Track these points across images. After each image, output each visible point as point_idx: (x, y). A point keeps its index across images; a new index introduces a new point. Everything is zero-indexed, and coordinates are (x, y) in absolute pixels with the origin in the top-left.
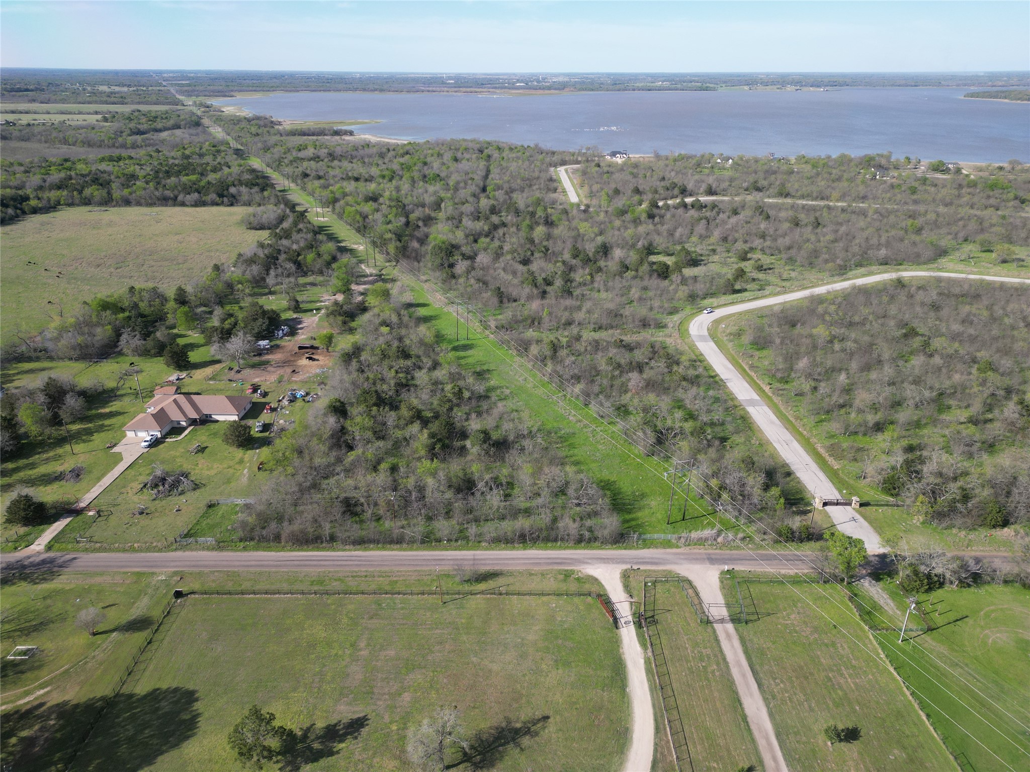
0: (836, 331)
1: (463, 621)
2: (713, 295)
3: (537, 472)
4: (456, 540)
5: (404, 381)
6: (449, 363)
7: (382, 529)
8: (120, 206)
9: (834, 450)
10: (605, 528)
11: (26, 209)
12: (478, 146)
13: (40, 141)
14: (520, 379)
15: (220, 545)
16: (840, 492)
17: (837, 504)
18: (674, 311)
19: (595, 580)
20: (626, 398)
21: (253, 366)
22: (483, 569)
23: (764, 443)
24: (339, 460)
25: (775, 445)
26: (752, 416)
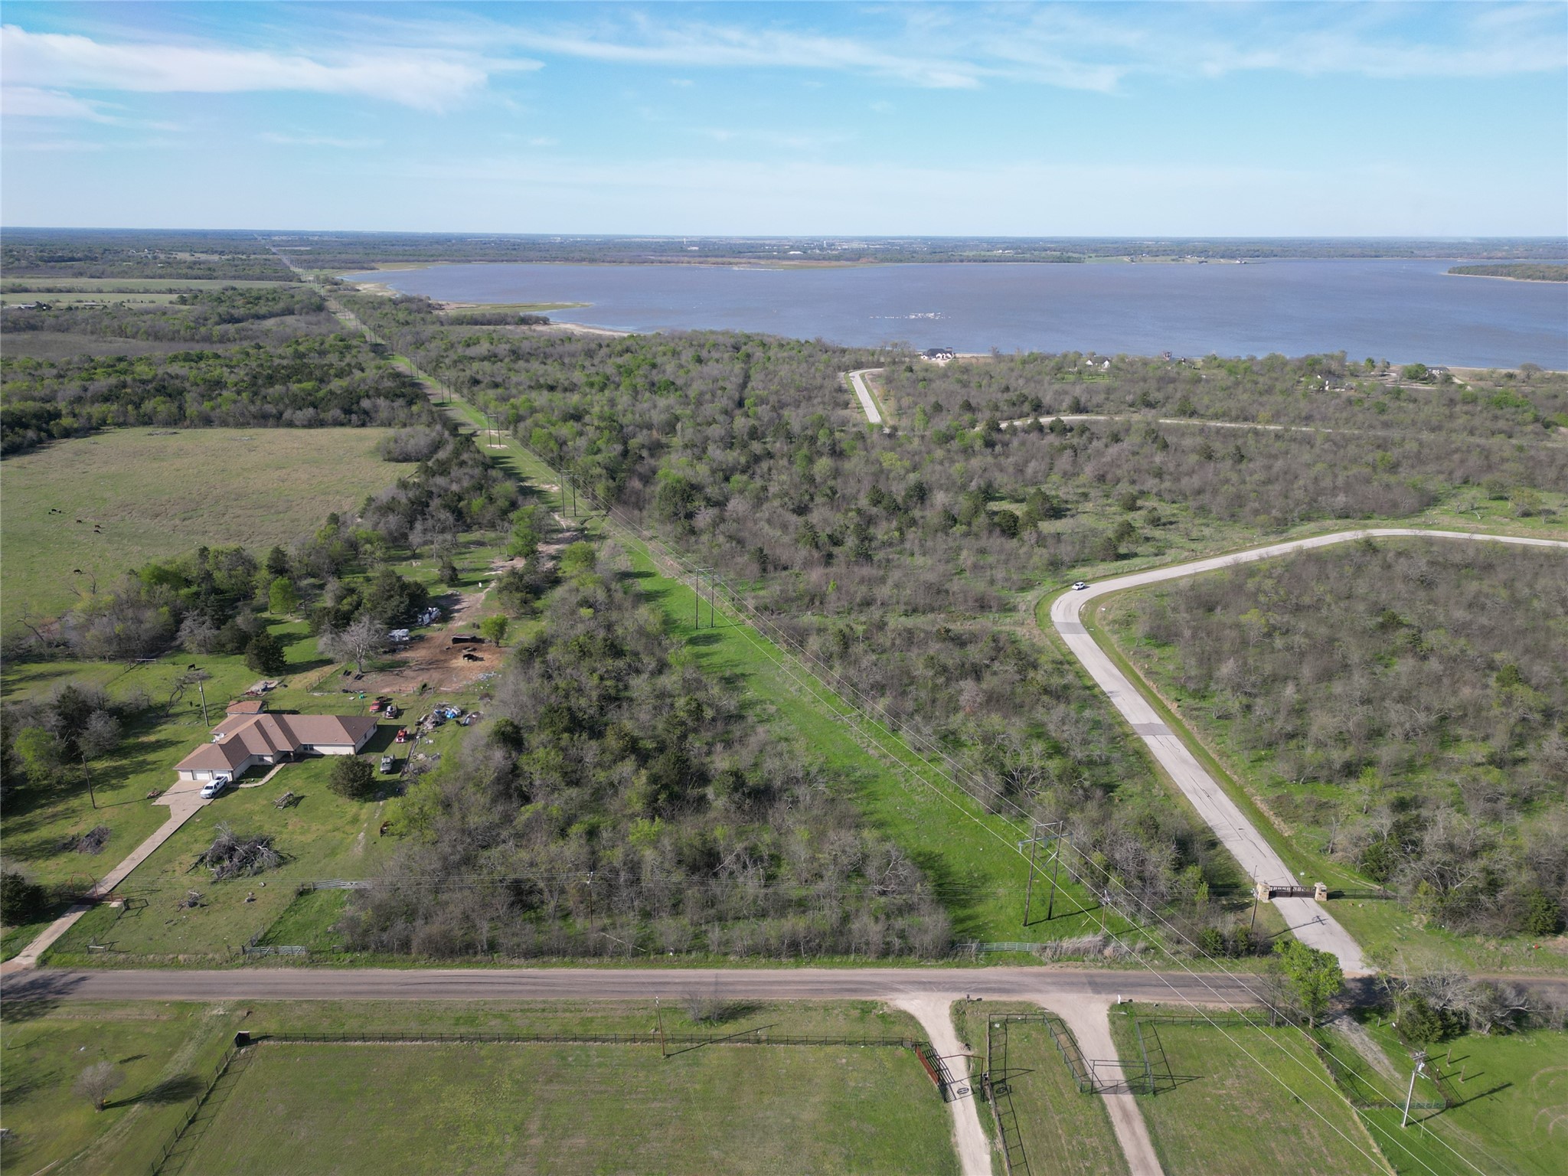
0: (1275, 618)
1: (698, 1087)
2: (1085, 562)
3: (817, 839)
4: (689, 952)
5: (613, 692)
6: (683, 664)
7: (571, 932)
8: (196, 427)
9: (1282, 805)
10: (926, 932)
11: (55, 431)
12: (732, 340)
13: (84, 332)
14: (792, 689)
15: (314, 958)
16: (1295, 874)
17: (1292, 894)
18: (1027, 586)
19: (910, 1019)
20: (956, 721)
21: (382, 669)
22: (731, 999)
23: (1172, 794)
24: (507, 819)
25: (1190, 796)
26: (1152, 750)
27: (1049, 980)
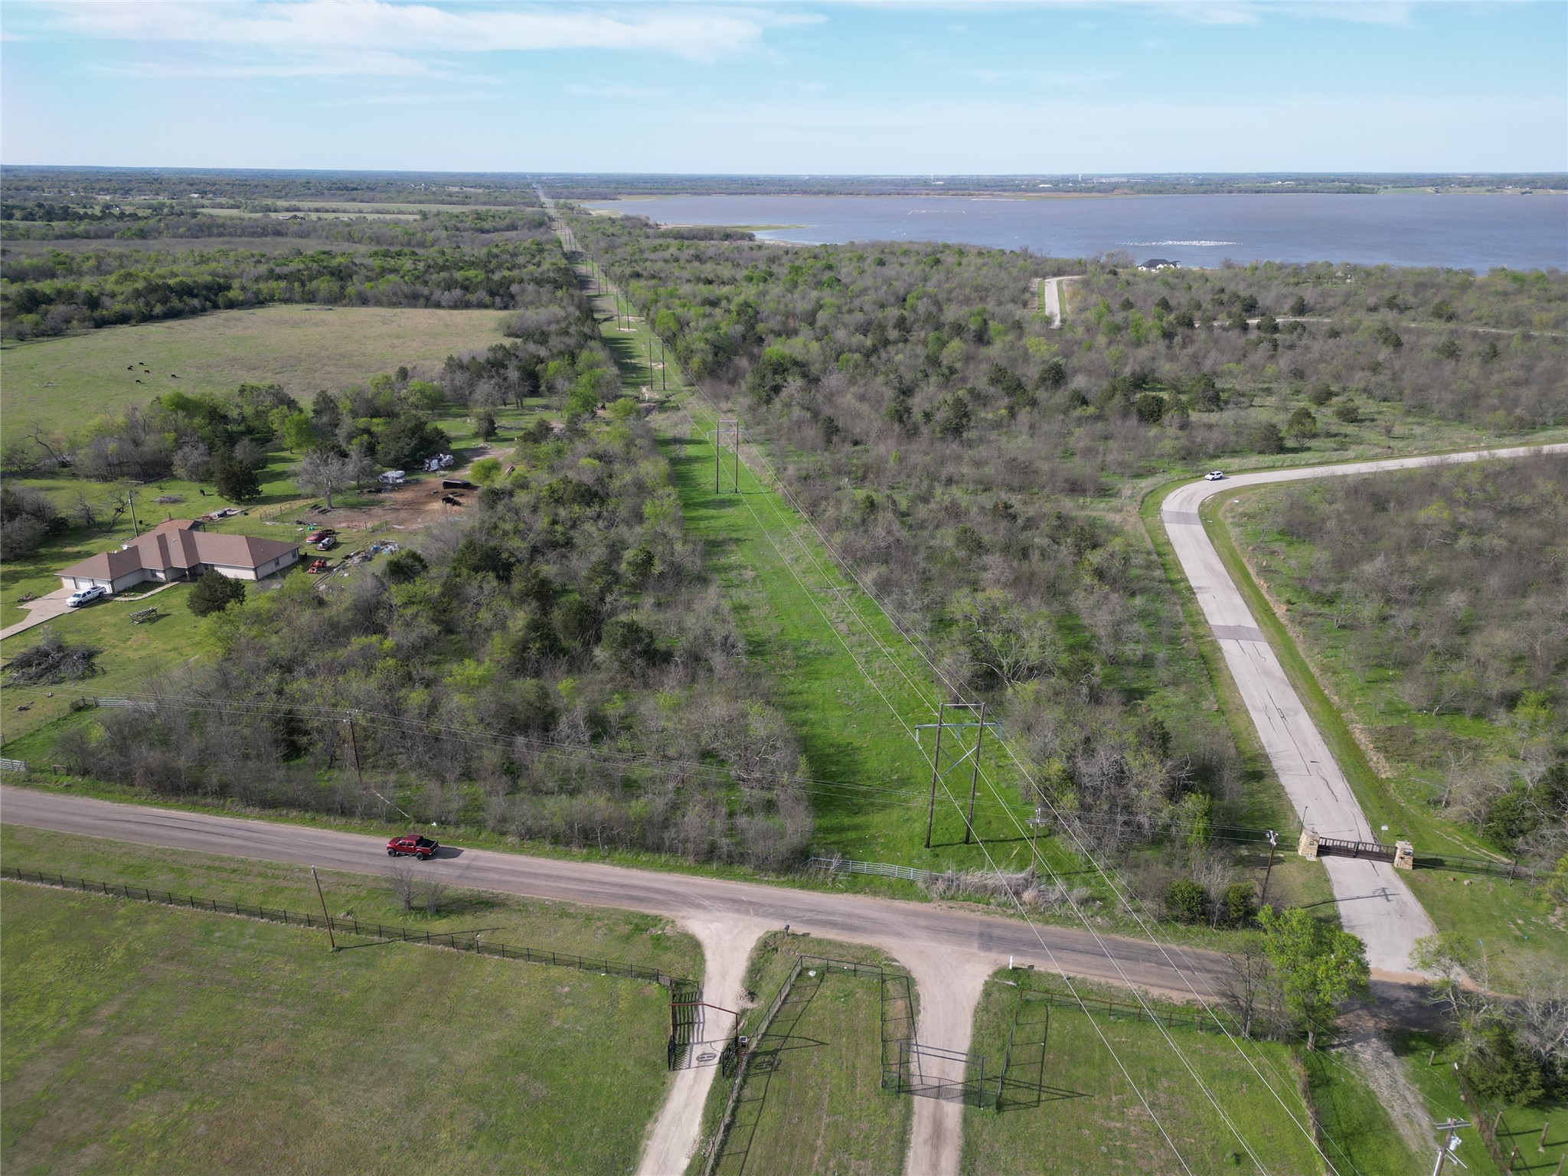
1: (348, 995)
4: (457, 824)
7: (328, 785)
8: (353, 305)
9: (1392, 739)
11: (220, 300)
12: (929, 249)
14: (788, 557)
15: (32, 777)
16: (1375, 827)
17: (1356, 853)
18: (1144, 473)
19: (693, 947)
21: (353, 506)
25: (1254, 715)
26: (1227, 656)
27: (922, 922)
